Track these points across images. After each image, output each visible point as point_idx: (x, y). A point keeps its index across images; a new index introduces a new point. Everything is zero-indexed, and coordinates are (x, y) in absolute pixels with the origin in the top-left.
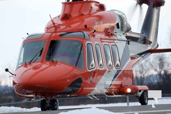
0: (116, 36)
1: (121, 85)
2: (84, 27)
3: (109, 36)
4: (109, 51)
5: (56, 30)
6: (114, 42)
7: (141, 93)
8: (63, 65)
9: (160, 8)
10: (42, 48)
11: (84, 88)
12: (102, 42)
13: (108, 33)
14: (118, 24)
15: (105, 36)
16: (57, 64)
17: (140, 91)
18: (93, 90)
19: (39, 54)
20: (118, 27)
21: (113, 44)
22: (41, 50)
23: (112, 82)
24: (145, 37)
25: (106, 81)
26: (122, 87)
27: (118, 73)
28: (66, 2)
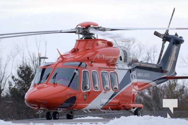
0: (117, 66)
1: (119, 103)
2: (87, 59)
3: (109, 66)
4: (107, 78)
5: (63, 60)
6: (114, 71)
7: (135, 109)
8: (62, 86)
9: (180, 45)
10: (49, 73)
11: (77, 104)
12: (100, 70)
13: (109, 64)
14: (121, 57)
15: (107, 66)
16: (57, 85)
17: (134, 108)
18: (87, 106)
19: (46, 78)
20: (121, 59)
21: (113, 72)
22: (48, 74)
23: (109, 101)
24: (161, 68)
25: (101, 100)
26: (120, 104)
27: (116, 94)
28: (80, 39)
